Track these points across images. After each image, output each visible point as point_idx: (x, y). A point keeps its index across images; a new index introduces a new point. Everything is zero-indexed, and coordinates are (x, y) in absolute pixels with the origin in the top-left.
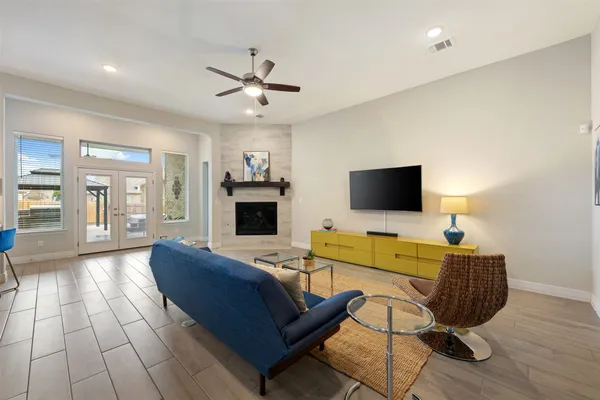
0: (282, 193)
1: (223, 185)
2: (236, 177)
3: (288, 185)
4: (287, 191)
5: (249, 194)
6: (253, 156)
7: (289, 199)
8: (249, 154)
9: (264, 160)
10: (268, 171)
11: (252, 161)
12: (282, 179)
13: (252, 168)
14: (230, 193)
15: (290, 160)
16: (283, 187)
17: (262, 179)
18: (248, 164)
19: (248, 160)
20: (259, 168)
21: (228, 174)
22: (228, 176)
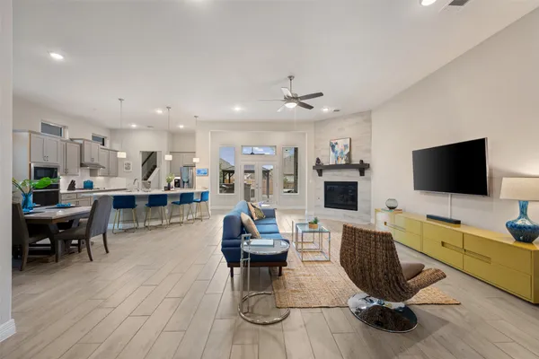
0: (362, 174)
1: (314, 168)
2: (324, 162)
3: (368, 166)
4: (366, 172)
5: (334, 175)
6: (336, 143)
7: (369, 179)
8: (334, 142)
9: (346, 146)
10: (349, 155)
11: (336, 148)
12: (362, 161)
13: (336, 153)
14: (320, 175)
15: (370, 144)
16: (363, 168)
17: (343, 162)
18: (333, 150)
19: (333, 147)
20: (342, 153)
21: (318, 159)
22: (318, 160)
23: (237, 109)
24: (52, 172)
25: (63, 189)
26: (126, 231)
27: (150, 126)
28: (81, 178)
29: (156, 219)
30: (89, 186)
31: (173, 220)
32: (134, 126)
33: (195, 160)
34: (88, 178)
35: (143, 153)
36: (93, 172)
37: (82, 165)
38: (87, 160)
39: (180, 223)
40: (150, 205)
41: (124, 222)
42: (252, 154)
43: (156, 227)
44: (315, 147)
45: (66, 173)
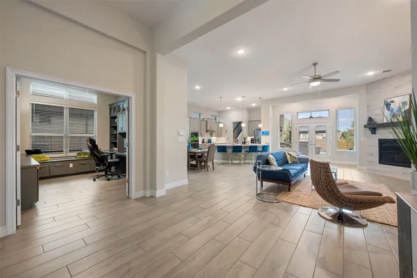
1: (365, 126)
2: (378, 120)
6: (392, 101)
8: (389, 101)
9: (404, 103)
11: (392, 106)
13: (392, 110)
14: (374, 132)
18: (388, 108)
19: (388, 105)
20: (400, 109)
22: (370, 119)
23: (285, 89)
24: (196, 134)
25: (200, 143)
26: (223, 164)
27: (237, 107)
28: (207, 137)
29: (237, 160)
30: (209, 141)
31: (246, 162)
32: (229, 108)
33: (260, 126)
34: (209, 138)
35: (234, 123)
36: (211, 135)
37: (207, 131)
38: (209, 129)
39: (249, 163)
40: (234, 151)
41: (223, 159)
42: (311, 117)
43: (237, 164)
44: (368, 107)
45: (201, 135)
